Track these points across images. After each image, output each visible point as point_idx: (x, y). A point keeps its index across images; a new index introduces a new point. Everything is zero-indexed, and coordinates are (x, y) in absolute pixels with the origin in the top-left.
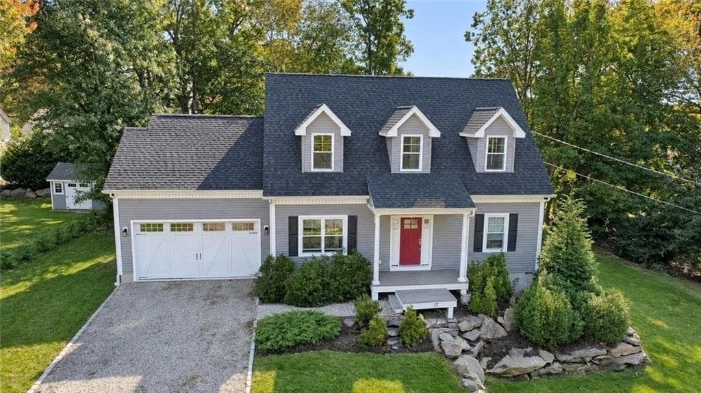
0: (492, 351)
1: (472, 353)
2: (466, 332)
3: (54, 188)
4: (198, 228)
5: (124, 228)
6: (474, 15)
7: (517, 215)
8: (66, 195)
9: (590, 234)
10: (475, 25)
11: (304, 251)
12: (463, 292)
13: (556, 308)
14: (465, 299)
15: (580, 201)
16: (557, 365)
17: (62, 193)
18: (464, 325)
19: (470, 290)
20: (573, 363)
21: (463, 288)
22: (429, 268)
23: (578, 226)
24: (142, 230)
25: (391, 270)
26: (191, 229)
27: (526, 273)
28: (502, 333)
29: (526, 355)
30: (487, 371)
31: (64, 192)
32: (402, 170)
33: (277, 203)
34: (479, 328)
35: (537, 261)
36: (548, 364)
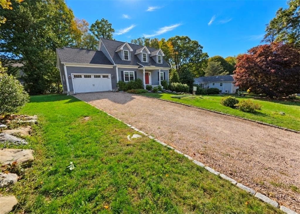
4: (93, 77)
5: (69, 76)
22: (151, 85)
24: (75, 77)
26: (90, 77)
32: (143, 61)
33: (118, 67)
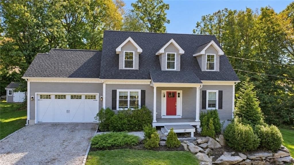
0: (215, 153)
1: (204, 153)
2: (200, 144)
3: (8, 93)
4: (68, 97)
5: (32, 96)
6: (197, 23)
7: (222, 91)
8: (14, 96)
9: (258, 98)
10: (197, 27)
11: (119, 108)
12: (198, 127)
13: (245, 131)
14: (199, 130)
15: (252, 83)
16: (248, 161)
17: (12, 95)
18: (199, 141)
19: (201, 126)
20: (257, 160)
21: (198, 124)
22: (181, 117)
23: (252, 96)
24: (41, 98)
25: (162, 118)
26: (65, 98)
27: (228, 120)
28: (218, 146)
29: (232, 155)
30: (213, 162)
31: (13, 95)
32: (166, 69)
33: (107, 83)
34: (207, 142)
35: (233, 114)
36: (244, 160)
